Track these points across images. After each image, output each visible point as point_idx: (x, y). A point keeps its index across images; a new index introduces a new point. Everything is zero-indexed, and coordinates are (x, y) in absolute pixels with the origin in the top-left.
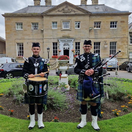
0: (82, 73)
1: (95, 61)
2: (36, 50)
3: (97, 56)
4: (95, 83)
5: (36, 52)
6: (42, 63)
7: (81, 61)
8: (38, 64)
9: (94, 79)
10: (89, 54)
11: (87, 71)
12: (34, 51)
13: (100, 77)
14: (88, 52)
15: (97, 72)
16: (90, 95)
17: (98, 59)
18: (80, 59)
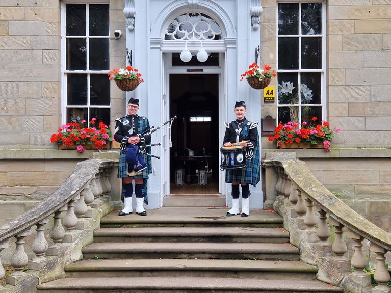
0: (124, 141)
1: (141, 125)
2: (240, 111)
3: (144, 120)
4: (141, 152)
5: (239, 114)
6: (246, 129)
7: (124, 124)
8: (240, 129)
9: (139, 148)
10: (134, 116)
11: (131, 138)
12: (237, 112)
13: (147, 146)
14: (133, 113)
15: (143, 140)
16: (135, 166)
17: (146, 123)
18: (122, 122)
